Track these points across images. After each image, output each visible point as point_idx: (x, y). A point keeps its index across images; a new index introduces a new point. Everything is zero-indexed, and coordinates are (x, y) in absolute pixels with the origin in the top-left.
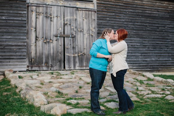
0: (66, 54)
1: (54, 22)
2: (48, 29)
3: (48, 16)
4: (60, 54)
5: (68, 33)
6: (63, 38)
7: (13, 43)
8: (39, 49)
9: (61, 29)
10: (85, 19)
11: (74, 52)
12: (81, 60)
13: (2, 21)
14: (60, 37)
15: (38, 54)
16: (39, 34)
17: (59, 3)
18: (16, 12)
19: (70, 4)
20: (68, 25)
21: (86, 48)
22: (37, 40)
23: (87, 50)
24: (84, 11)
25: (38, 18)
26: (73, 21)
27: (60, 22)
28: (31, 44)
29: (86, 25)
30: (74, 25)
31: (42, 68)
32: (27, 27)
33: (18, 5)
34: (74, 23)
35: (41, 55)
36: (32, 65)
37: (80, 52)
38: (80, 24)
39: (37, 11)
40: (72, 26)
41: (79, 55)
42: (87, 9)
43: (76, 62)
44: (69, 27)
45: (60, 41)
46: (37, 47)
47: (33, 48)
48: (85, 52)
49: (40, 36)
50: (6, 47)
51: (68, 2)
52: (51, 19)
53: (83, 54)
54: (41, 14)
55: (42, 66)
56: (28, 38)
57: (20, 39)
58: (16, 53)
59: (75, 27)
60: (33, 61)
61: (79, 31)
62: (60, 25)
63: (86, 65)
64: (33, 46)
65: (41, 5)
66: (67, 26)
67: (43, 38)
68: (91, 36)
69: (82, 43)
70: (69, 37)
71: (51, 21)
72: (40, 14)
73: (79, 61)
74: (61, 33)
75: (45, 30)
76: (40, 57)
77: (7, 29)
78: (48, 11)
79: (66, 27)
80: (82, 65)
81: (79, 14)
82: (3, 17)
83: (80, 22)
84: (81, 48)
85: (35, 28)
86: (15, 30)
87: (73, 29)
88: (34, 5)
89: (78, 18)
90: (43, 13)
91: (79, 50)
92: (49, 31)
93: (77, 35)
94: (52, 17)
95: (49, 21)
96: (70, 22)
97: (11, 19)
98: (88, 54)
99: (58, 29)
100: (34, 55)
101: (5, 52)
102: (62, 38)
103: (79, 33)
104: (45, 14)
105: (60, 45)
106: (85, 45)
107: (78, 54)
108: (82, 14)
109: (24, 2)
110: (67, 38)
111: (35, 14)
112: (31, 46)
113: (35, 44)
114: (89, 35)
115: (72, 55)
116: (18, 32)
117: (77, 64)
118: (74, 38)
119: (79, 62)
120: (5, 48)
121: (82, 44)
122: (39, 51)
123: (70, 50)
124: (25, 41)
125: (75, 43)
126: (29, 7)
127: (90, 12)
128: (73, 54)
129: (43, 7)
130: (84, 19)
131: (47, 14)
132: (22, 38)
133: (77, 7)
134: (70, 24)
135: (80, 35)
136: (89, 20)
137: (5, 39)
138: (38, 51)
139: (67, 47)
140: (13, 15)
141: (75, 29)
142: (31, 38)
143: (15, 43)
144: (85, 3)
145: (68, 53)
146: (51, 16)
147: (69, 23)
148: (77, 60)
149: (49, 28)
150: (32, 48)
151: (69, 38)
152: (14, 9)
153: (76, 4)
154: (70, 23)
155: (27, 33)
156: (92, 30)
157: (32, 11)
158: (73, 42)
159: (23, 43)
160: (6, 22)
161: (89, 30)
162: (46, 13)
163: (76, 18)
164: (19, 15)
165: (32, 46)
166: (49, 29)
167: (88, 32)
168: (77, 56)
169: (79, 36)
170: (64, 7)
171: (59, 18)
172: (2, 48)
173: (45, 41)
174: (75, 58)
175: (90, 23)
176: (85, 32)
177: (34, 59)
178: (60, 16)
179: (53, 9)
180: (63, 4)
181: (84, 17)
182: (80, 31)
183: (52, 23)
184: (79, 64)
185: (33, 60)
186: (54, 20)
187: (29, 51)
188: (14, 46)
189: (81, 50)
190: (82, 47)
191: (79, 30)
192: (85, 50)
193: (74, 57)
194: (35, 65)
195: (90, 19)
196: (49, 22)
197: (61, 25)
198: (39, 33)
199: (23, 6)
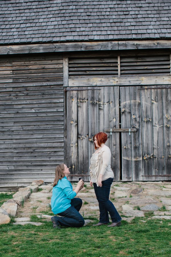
0: (123, 157)
1: (104, 111)
2: (95, 122)
3: (95, 103)
4: (114, 158)
5: (127, 126)
6: (119, 133)
7: (47, 144)
8: (82, 152)
9: (114, 120)
10: (155, 102)
11: (136, 153)
12: (148, 167)
13: (32, 116)
14: (113, 133)
15: (81, 159)
16: (82, 130)
17: (112, 81)
18: (50, 102)
19: (129, 81)
20: (127, 114)
21: (156, 147)
22: (80, 138)
23: (158, 151)
24: (153, 90)
25: (80, 106)
26: (135, 106)
27: (113, 110)
28: (71, 145)
29: (157, 112)
30: (137, 113)
31: (87, 178)
32: (65, 121)
33: (52, 92)
34: (136, 110)
35: (84, 159)
36: (72, 174)
37: (146, 155)
38: (146, 110)
39: (79, 97)
40: (133, 114)
41: (145, 158)
42: (158, 86)
43: (140, 170)
44: (128, 116)
45: (113, 139)
46: (79, 148)
47: (74, 150)
48: (155, 154)
49: (84, 132)
50: (37, 149)
51: (126, 79)
52: (99, 106)
53: (152, 157)
54: (85, 101)
55: (87, 176)
56: (66, 137)
57: (55, 138)
58: (50, 158)
59: (138, 116)
60: (73, 169)
61: (144, 122)
62: (113, 114)
63: (157, 174)
64: (74, 147)
65: (84, 88)
66: (125, 115)
67: (88, 135)
68: (165, 129)
69: (150, 139)
70: (129, 132)
71: (99, 109)
72: (83, 101)
73: (145, 167)
74: (115, 126)
75: (92, 123)
76: (83, 162)
77: (37, 126)
78: (96, 95)
79: (123, 117)
80: (149, 173)
81: (145, 96)
82: (32, 109)
83: (146, 107)
84: (147, 148)
85: (76, 122)
86: (48, 126)
87: (135, 118)
88: (74, 88)
89: (143, 102)
90: (87, 100)
91: (145, 150)
92: (97, 124)
93: (141, 128)
94: (101, 103)
95: (96, 110)
96: (129, 109)
97: (43, 111)
98: (160, 157)
99: (110, 121)
100: (75, 160)
101: (36, 156)
102: (117, 133)
103: (145, 125)
104: (91, 100)
105: (115, 144)
106: (154, 143)
107: (143, 157)
108: (151, 95)
109: (61, 86)
110: (125, 133)
111: (76, 101)
112: (70, 147)
113: (77, 144)
114: (163, 126)
115: (133, 159)
116: (52, 128)
117: (142, 173)
118: (136, 133)
119: (145, 170)
120: (35, 151)
121: (150, 142)
122: (82, 154)
123: (130, 151)
124: (63, 141)
125: (138, 140)
126: (68, 93)
127: (164, 90)
128: (135, 157)
129: (88, 90)
130: (153, 102)
131: (94, 100)
132: (58, 136)
133: (142, 84)
134: (130, 113)
135: (147, 128)
136: (162, 103)
137: (36, 139)
138: (80, 154)
139: (125, 147)
140: (45, 106)
141: (138, 119)
142: (71, 137)
143: (48, 143)
144: (155, 77)
145: (127, 156)
146: (99, 103)
147: (127, 110)
148: (141, 166)
149: (97, 119)
150: (71, 150)
151: (127, 133)
152: (46, 97)
153: (140, 79)
154: (129, 111)
155: (65, 129)
156: (167, 119)
157: (72, 98)
158: (135, 139)
159: (59, 144)
160: (36, 116)
161: (162, 118)
162: (93, 98)
163: (140, 101)
164: (53, 105)
165: (72, 148)
166: (97, 122)
167: (161, 122)
168: (141, 160)
169: (145, 130)
170: (120, 86)
171: (111, 104)
172: (32, 152)
173: (90, 140)
174: (138, 164)
175: (164, 108)
176: (155, 122)
177: (75, 165)
178: (113, 101)
179: (102, 91)
180: (119, 83)
181: (153, 99)
182: (147, 122)
183: (101, 112)
184: (145, 172)
185: (73, 167)
186: (104, 107)
187: (68, 155)
188: (48, 148)
189: (148, 150)
190: (150, 146)
191: (145, 120)
192: (155, 151)
193: (136, 162)
194: (76, 174)
195: (164, 101)
196: (97, 112)
197: (115, 115)
198: (82, 128)
199: (59, 92)
